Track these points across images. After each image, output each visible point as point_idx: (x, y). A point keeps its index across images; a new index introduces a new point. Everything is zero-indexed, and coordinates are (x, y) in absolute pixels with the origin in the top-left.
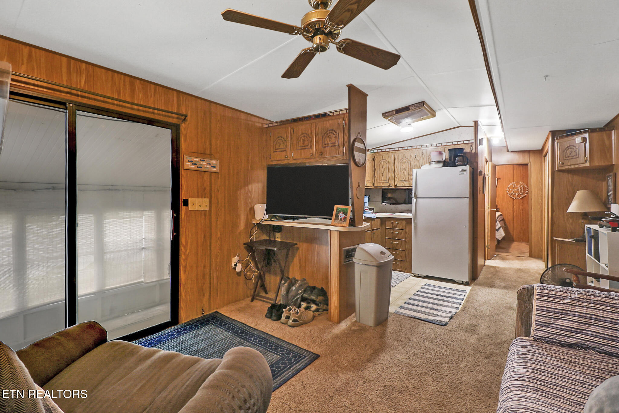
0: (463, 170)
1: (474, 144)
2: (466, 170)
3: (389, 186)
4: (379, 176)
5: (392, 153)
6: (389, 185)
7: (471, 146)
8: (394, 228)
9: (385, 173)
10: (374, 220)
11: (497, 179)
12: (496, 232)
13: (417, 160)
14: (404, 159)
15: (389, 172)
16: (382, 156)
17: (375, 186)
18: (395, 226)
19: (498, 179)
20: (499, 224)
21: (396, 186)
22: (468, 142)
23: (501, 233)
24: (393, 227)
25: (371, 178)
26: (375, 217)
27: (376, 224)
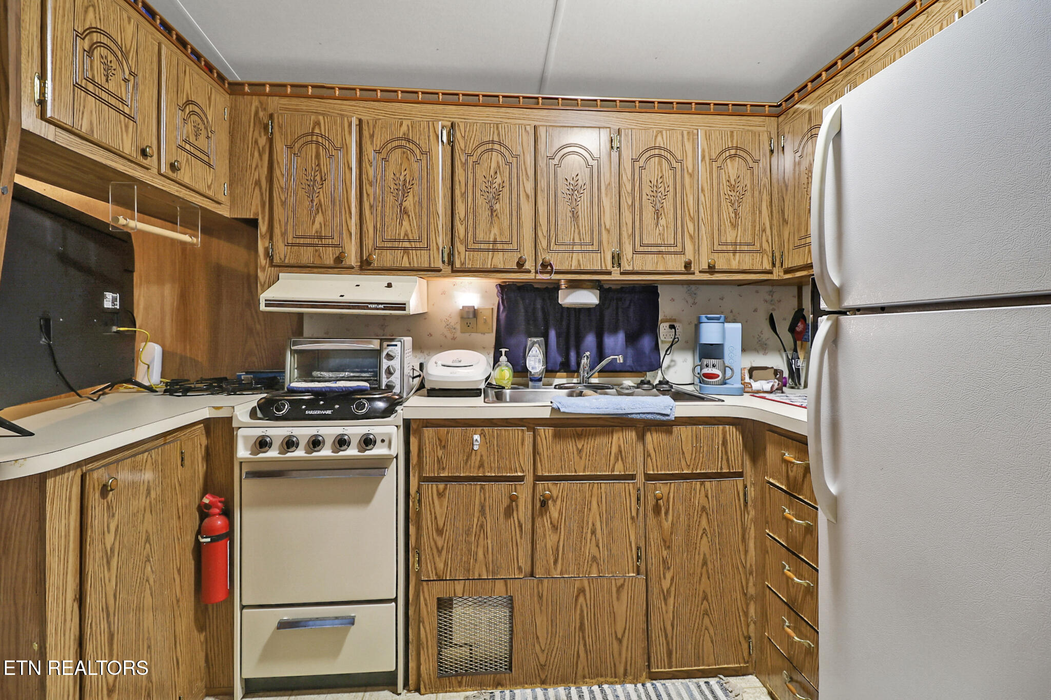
4: (799, 217)
8: (793, 492)
18: (795, 480)
24: (789, 483)
25: (764, 230)
26: (668, 415)
27: (687, 449)
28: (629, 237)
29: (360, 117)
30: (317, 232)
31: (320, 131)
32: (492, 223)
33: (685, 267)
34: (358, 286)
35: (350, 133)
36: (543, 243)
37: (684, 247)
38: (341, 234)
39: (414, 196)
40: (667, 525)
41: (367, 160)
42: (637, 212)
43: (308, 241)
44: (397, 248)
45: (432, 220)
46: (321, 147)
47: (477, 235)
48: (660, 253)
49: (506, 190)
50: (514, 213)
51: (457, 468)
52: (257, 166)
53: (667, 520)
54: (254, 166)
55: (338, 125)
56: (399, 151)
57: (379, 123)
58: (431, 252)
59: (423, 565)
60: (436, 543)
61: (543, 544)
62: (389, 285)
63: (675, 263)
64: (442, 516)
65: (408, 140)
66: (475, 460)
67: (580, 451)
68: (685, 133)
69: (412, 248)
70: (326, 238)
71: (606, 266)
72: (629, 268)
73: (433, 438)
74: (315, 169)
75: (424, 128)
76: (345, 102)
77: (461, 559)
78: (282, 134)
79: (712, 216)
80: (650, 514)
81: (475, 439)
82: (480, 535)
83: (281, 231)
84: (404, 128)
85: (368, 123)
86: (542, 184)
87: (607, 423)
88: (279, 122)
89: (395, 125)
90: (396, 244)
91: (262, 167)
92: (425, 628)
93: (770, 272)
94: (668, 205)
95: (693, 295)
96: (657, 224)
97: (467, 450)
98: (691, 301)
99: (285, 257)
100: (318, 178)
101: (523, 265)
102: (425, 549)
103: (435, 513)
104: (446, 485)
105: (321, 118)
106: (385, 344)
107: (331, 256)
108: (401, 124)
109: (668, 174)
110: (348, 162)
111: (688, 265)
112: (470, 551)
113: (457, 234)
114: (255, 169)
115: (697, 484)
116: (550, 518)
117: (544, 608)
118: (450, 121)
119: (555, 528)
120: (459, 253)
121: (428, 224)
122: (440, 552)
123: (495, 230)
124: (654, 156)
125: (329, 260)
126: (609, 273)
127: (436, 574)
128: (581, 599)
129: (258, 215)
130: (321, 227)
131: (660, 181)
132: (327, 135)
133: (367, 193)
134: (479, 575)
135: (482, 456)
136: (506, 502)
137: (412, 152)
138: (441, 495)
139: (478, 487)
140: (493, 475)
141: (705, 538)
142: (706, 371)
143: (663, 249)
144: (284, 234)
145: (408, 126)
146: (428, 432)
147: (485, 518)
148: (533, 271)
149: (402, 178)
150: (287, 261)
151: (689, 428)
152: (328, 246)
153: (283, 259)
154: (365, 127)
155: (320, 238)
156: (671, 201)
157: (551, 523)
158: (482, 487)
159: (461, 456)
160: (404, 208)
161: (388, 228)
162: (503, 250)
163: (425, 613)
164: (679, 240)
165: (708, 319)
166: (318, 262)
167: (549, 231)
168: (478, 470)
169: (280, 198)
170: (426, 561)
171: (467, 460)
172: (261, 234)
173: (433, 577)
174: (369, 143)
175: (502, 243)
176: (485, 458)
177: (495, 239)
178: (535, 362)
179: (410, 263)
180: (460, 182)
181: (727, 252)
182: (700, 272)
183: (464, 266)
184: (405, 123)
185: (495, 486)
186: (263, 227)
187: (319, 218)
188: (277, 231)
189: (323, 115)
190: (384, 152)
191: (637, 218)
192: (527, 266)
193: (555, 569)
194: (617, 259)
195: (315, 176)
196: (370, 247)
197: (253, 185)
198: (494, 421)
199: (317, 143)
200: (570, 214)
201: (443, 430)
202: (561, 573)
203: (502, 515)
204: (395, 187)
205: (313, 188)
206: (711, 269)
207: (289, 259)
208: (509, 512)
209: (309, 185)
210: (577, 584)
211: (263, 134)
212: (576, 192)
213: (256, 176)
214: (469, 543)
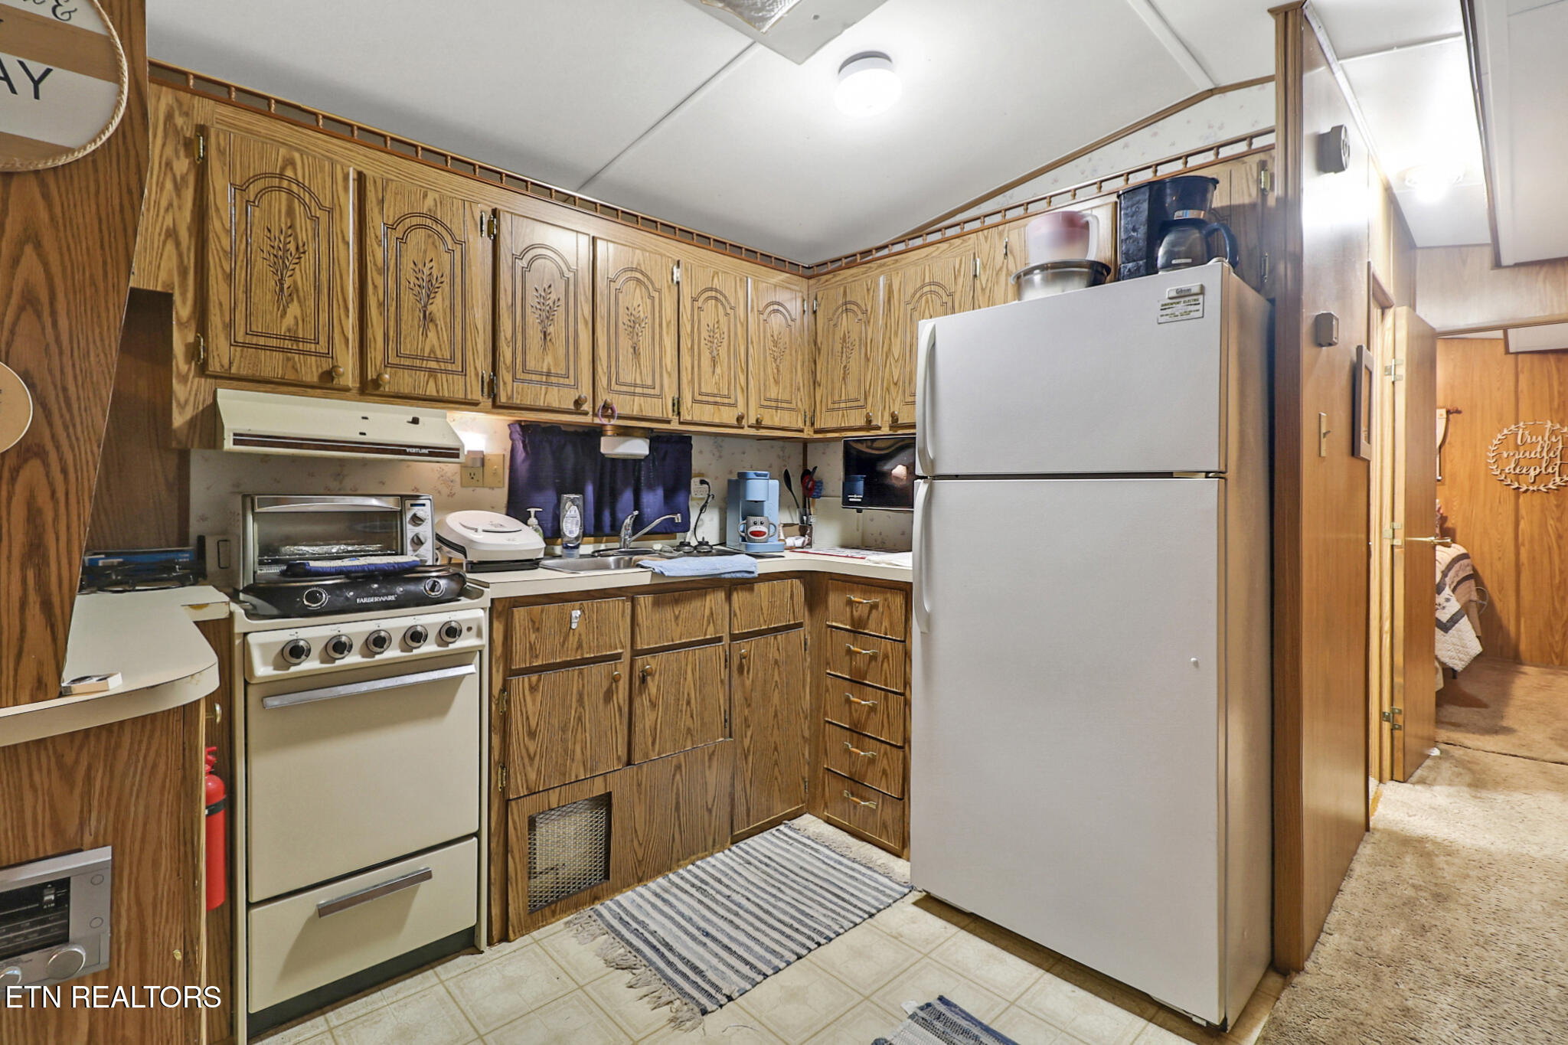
0: (1182, 294)
1: (1278, 153)
2: (1202, 291)
3: (869, 425)
4: (833, 382)
5: (880, 266)
6: (869, 421)
7: (1263, 166)
8: (857, 629)
9: (853, 366)
10: (752, 590)
11: (1441, 413)
12: (1438, 632)
13: (983, 290)
14: (927, 289)
15: (867, 360)
16: (842, 289)
17: (817, 426)
18: (860, 618)
19: (1448, 412)
20: (1453, 599)
21: (895, 423)
22: (1242, 147)
23: (1461, 639)
24: (853, 622)
25: (799, 389)
26: (753, 572)
27: (765, 604)
28: (689, 383)
29: (360, 169)
30: (289, 330)
31: (296, 174)
32: (545, 349)
33: (738, 420)
34: (366, 418)
35: (346, 189)
36: (603, 381)
37: (736, 401)
38: (330, 339)
39: (443, 299)
40: (748, 683)
41: (373, 235)
42: (696, 358)
43: (274, 342)
44: (420, 369)
45: (468, 335)
46: (296, 201)
47: (528, 363)
48: (716, 403)
49: (562, 309)
50: (571, 340)
51: (553, 654)
52: (170, 205)
53: (748, 678)
54: (164, 204)
55: (327, 174)
56: (422, 232)
57: (392, 186)
58: (468, 378)
59: (512, 781)
60: (527, 750)
61: (642, 726)
62: (415, 421)
63: (728, 416)
64: (534, 716)
65: (436, 221)
66: (573, 641)
67: (677, 618)
68: (738, 279)
69: (442, 371)
70: (304, 341)
71: (667, 414)
72: (689, 418)
73: (524, 620)
74: (286, 233)
75: (458, 209)
76: (335, 141)
77: (557, 762)
78: (225, 164)
79: (759, 369)
80: (735, 674)
81: (573, 615)
82: (577, 730)
83: (223, 322)
84: (429, 202)
85: (375, 182)
86: (601, 310)
87: (700, 585)
88: (219, 144)
89: (416, 194)
90: (418, 363)
91: (180, 208)
92: (513, 858)
93: (801, 431)
94: (723, 352)
95: (719, 447)
96: (714, 372)
97: (564, 630)
98: (717, 454)
99: (231, 363)
100: (292, 247)
101: (581, 405)
102: (514, 760)
103: (527, 713)
104: (540, 676)
105: (297, 155)
106: (408, 503)
107: (314, 369)
108: (425, 196)
109: (723, 320)
110: (342, 232)
111: (740, 419)
112: (566, 751)
113: (502, 358)
114: (167, 210)
115: (771, 638)
116: (649, 695)
117: (642, 797)
118: (489, 206)
119: (653, 705)
120: (505, 383)
121: (464, 339)
122: (531, 759)
123: (549, 359)
124: (711, 298)
125: (312, 377)
126: (669, 422)
127: (527, 788)
128: (678, 777)
129: (173, 288)
130: (297, 324)
131: (716, 326)
132: (307, 184)
133: (373, 284)
134: (577, 777)
135: (580, 635)
136: (605, 685)
137: (442, 238)
138: (533, 689)
139: (576, 672)
140: (592, 655)
141: (777, 691)
142: (753, 528)
143: (718, 399)
144: (230, 326)
145: (435, 200)
146: (520, 614)
147: (584, 708)
148: (591, 413)
149: (426, 271)
150: (234, 370)
151: (767, 583)
152: (309, 353)
153: (226, 366)
154: (370, 186)
155: (296, 340)
156: (726, 349)
157: (650, 701)
158: (581, 673)
159: (557, 638)
160: (430, 314)
161: (405, 338)
162: (558, 385)
163: (514, 839)
164: (733, 392)
165: (757, 475)
166: (290, 376)
167: (609, 367)
168: (576, 652)
169: (222, 267)
170: (515, 774)
171: (564, 642)
172: (178, 320)
173: (523, 792)
174: (376, 210)
175: (557, 375)
176: (583, 637)
177: (549, 369)
178: (571, 526)
179: (438, 392)
180: (506, 291)
181: (770, 407)
182: (749, 426)
183: (511, 401)
184: (431, 196)
185: (594, 668)
186: (183, 309)
187: (294, 309)
188: (216, 320)
189: (298, 150)
190: (401, 229)
191: (696, 363)
192: (587, 407)
193: (653, 750)
194: (677, 405)
195: (286, 244)
196: (378, 363)
197: (163, 237)
198: (591, 593)
199: (290, 192)
200: (631, 350)
201: (537, 608)
202: (659, 754)
203: (601, 701)
204: (416, 282)
205: (283, 262)
206: (758, 425)
207: (239, 367)
208: (608, 696)
209: (275, 256)
210: (675, 762)
211: (182, 153)
212: (637, 325)
213: (169, 222)
214: (564, 741)
